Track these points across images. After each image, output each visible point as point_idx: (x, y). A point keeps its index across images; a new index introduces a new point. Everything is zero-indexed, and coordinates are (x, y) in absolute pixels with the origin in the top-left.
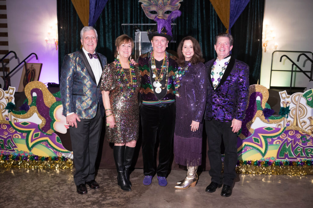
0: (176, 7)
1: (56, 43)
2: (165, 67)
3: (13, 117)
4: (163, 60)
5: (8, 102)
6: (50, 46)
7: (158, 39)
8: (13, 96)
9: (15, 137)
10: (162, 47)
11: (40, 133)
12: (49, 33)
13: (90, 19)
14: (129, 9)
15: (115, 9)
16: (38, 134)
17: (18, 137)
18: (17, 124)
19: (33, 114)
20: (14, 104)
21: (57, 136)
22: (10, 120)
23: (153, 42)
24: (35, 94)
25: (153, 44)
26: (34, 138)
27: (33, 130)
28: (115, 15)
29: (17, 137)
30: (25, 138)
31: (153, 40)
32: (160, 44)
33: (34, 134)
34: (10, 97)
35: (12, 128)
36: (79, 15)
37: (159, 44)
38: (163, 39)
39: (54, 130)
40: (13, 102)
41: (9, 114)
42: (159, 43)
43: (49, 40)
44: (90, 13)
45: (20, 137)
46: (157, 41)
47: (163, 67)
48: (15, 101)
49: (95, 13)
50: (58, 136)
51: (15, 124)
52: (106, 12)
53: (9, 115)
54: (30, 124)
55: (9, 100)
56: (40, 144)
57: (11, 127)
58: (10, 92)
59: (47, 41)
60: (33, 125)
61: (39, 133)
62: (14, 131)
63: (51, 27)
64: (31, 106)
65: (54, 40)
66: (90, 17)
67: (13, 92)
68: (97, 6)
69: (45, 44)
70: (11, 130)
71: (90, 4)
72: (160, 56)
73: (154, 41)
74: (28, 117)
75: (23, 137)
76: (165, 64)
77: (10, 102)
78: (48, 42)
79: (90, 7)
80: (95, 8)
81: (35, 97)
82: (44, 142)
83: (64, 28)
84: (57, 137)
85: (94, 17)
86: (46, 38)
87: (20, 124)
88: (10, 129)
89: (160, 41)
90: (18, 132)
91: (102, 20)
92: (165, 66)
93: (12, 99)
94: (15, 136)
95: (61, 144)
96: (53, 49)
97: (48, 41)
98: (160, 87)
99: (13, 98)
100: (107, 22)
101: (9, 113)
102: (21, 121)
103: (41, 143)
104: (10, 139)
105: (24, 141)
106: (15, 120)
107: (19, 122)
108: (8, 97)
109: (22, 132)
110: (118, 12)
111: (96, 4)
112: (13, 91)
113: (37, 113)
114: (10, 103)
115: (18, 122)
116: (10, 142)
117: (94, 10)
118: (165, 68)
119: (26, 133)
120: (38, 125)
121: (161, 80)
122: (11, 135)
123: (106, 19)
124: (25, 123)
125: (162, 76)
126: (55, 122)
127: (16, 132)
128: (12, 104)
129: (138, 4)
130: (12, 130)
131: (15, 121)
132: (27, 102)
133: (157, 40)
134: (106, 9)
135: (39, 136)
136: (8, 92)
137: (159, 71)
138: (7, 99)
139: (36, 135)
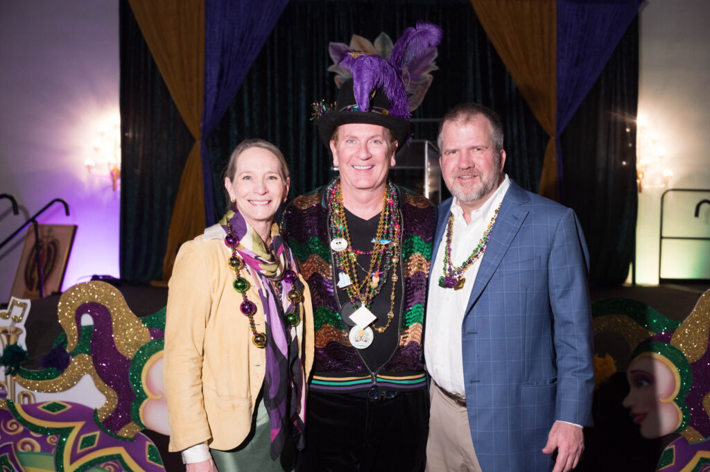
0: (421, 82)
1: (112, 174)
2: (386, 242)
3: (19, 389)
4: (379, 215)
5: (6, 342)
6: (97, 182)
7: (356, 134)
8: (21, 326)
9: (23, 448)
10: (373, 166)
11: (98, 433)
12: (96, 149)
13: (205, 112)
14: (303, 88)
15: (269, 88)
16: (94, 437)
17: (33, 447)
18: (31, 409)
19: (79, 378)
20: (25, 348)
21: (149, 443)
22: (8, 397)
23: (335, 145)
24: (87, 320)
25: (338, 152)
26: (79, 451)
27: (78, 426)
28: (269, 103)
29: (28, 447)
30: (54, 450)
31: (337, 140)
32: (363, 155)
33: (82, 437)
34: (13, 329)
35: (14, 420)
36: (176, 103)
37: (358, 152)
38: (377, 136)
39: (140, 424)
40: (22, 342)
41: (6, 379)
42: (359, 149)
43: (97, 166)
44: (205, 98)
45: (38, 448)
46: (352, 141)
47: (380, 242)
48: (28, 341)
49: (217, 100)
50: (153, 444)
51: (24, 407)
52: (246, 96)
53: (6, 383)
54: (69, 407)
55: (8, 338)
56: (99, 468)
57: (12, 418)
58: (13, 315)
59: (89, 167)
60: (79, 412)
61: (95, 435)
62: (21, 429)
63: (102, 134)
64: (74, 354)
65: (109, 164)
66: (205, 108)
67: (22, 315)
68: (224, 80)
69: (83, 176)
70: (11, 426)
71: (206, 75)
72: (368, 201)
73: (342, 144)
74: (66, 388)
75: (46, 448)
76: (388, 232)
77: (12, 343)
78: (94, 171)
79: (206, 83)
80: (219, 86)
81: (88, 328)
82: (110, 462)
83: (137, 136)
84: (150, 446)
85: (215, 107)
86: (88, 161)
87: (40, 407)
88: (9, 424)
89: (363, 141)
90: (32, 433)
91: (234, 115)
92: (387, 237)
93: (18, 336)
94: (25, 443)
95: (163, 467)
96: (105, 189)
97: (92, 167)
98: (370, 325)
99: (22, 332)
100: (247, 121)
101: (9, 376)
102: (43, 398)
103: (102, 466)
104: (7, 454)
105: (50, 460)
106: (25, 395)
107: (38, 401)
108: (8, 329)
109: (45, 432)
110: (277, 95)
111: (221, 76)
112: (24, 310)
113: (92, 376)
114: (12, 346)
115: (33, 402)
116: (8, 464)
117: (215, 90)
118: (387, 245)
119: (56, 434)
120: (95, 411)
121: (371, 296)
122: (12, 443)
123: (246, 112)
124: (54, 406)
125: (376, 280)
126: (145, 401)
127: (26, 434)
128: (20, 348)
129: (327, 75)
130: (15, 426)
131: (26, 399)
132: (66, 342)
133: (353, 139)
134: (246, 88)
135: (95, 445)
136: (9, 314)
137: (364, 261)
138: (4, 336)
139: (89, 441)
